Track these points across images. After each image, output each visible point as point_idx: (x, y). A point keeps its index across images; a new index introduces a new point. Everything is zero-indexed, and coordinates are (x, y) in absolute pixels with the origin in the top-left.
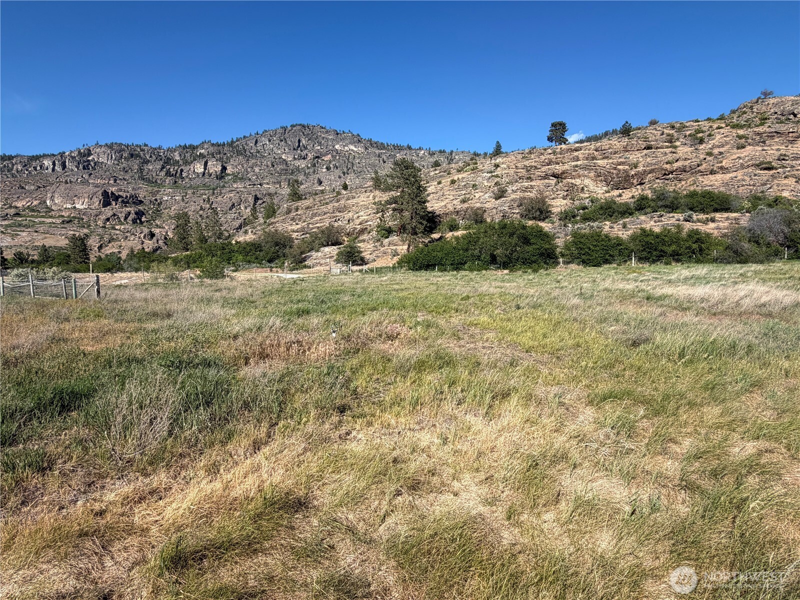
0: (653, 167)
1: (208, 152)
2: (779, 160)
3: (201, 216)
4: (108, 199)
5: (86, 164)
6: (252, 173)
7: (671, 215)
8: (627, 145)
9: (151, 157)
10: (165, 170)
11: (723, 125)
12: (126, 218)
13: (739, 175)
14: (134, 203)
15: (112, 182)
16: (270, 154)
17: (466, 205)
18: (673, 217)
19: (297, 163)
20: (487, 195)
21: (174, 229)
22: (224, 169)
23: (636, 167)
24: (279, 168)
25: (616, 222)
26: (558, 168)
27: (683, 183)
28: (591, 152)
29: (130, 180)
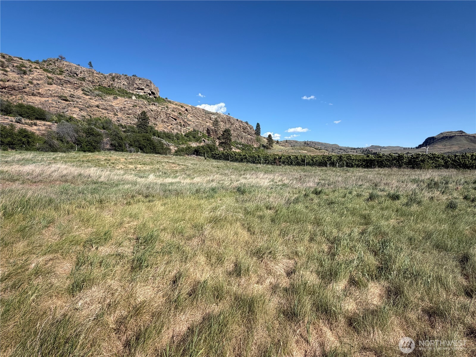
2: (70, 96)
11: (39, 67)
13: (50, 100)
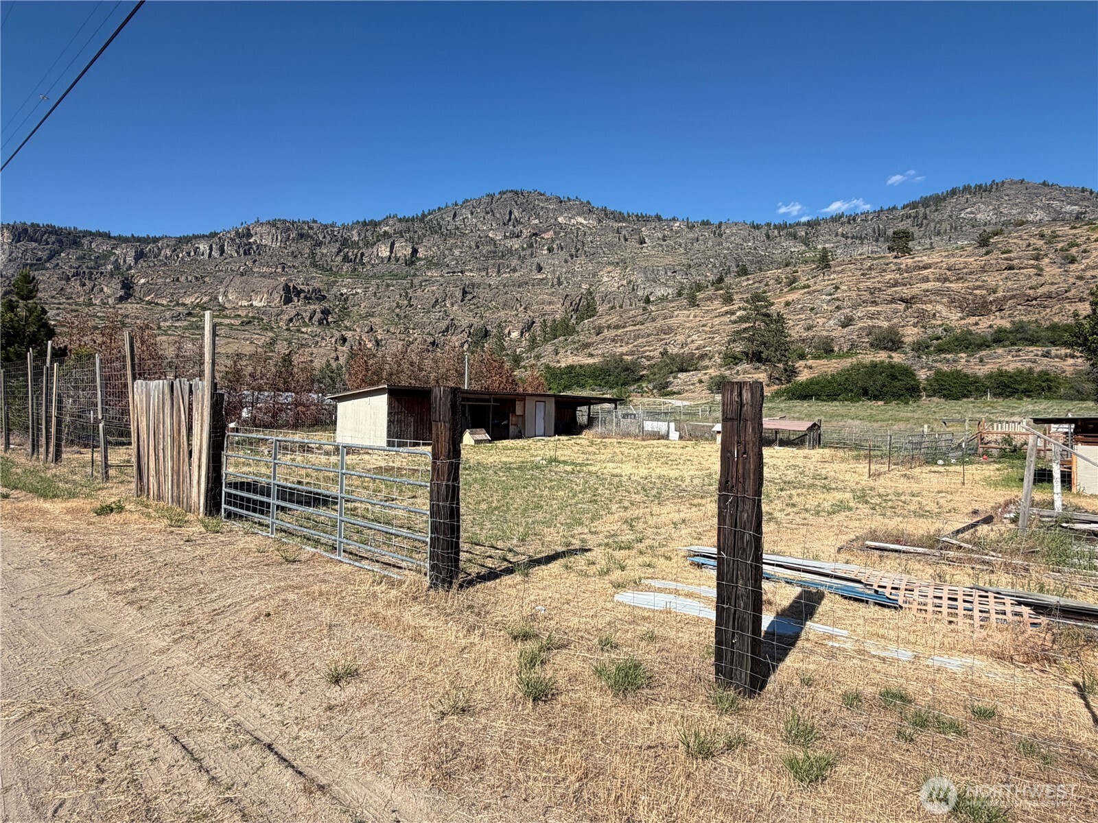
0: (1015, 293)
1: (395, 230)
3: (397, 315)
4: (290, 294)
5: (247, 247)
6: (451, 257)
7: (1031, 349)
8: (985, 264)
9: (324, 237)
10: (342, 254)
12: (311, 318)
14: (317, 298)
15: (279, 270)
16: (472, 231)
17: (811, 334)
18: (1032, 352)
19: (509, 243)
20: (831, 322)
21: (368, 332)
22: (415, 251)
23: (995, 292)
24: (486, 249)
25: (973, 355)
26: (906, 291)
27: (1048, 310)
28: (943, 272)
29: (300, 268)
